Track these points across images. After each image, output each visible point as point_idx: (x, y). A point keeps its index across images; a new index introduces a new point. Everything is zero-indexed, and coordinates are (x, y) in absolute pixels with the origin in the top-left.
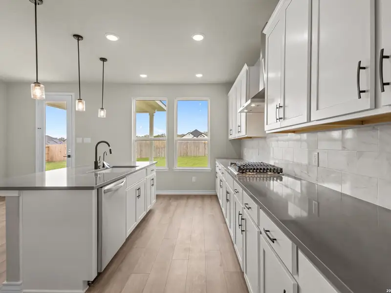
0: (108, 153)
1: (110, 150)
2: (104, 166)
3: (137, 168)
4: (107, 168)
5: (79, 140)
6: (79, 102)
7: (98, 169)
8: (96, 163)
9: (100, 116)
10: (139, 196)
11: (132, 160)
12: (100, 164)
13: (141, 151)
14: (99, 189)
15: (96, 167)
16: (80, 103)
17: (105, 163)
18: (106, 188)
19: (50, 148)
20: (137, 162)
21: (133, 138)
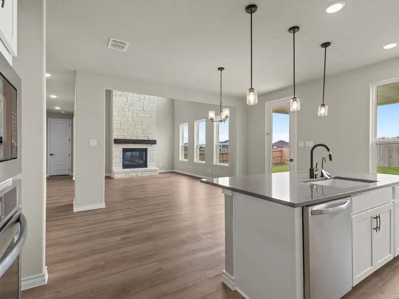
0: (328, 159)
1: (330, 156)
2: (322, 175)
3: (378, 184)
4: (326, 179)
5: (301, 144)
6: (293, 101)
7: (314, 179)
8: (312, 170)
9: (320, 114)
10: (377, 228)
11: (370, 172)
12: (318, 173)
13: (390, 157)
14: (304, 207)
15: (312, 176)
16: (295, 102)
17: (323, 171)
18: (316, 208)
19: (283, 152)
20: (378, 175)
21: (371, 140)
